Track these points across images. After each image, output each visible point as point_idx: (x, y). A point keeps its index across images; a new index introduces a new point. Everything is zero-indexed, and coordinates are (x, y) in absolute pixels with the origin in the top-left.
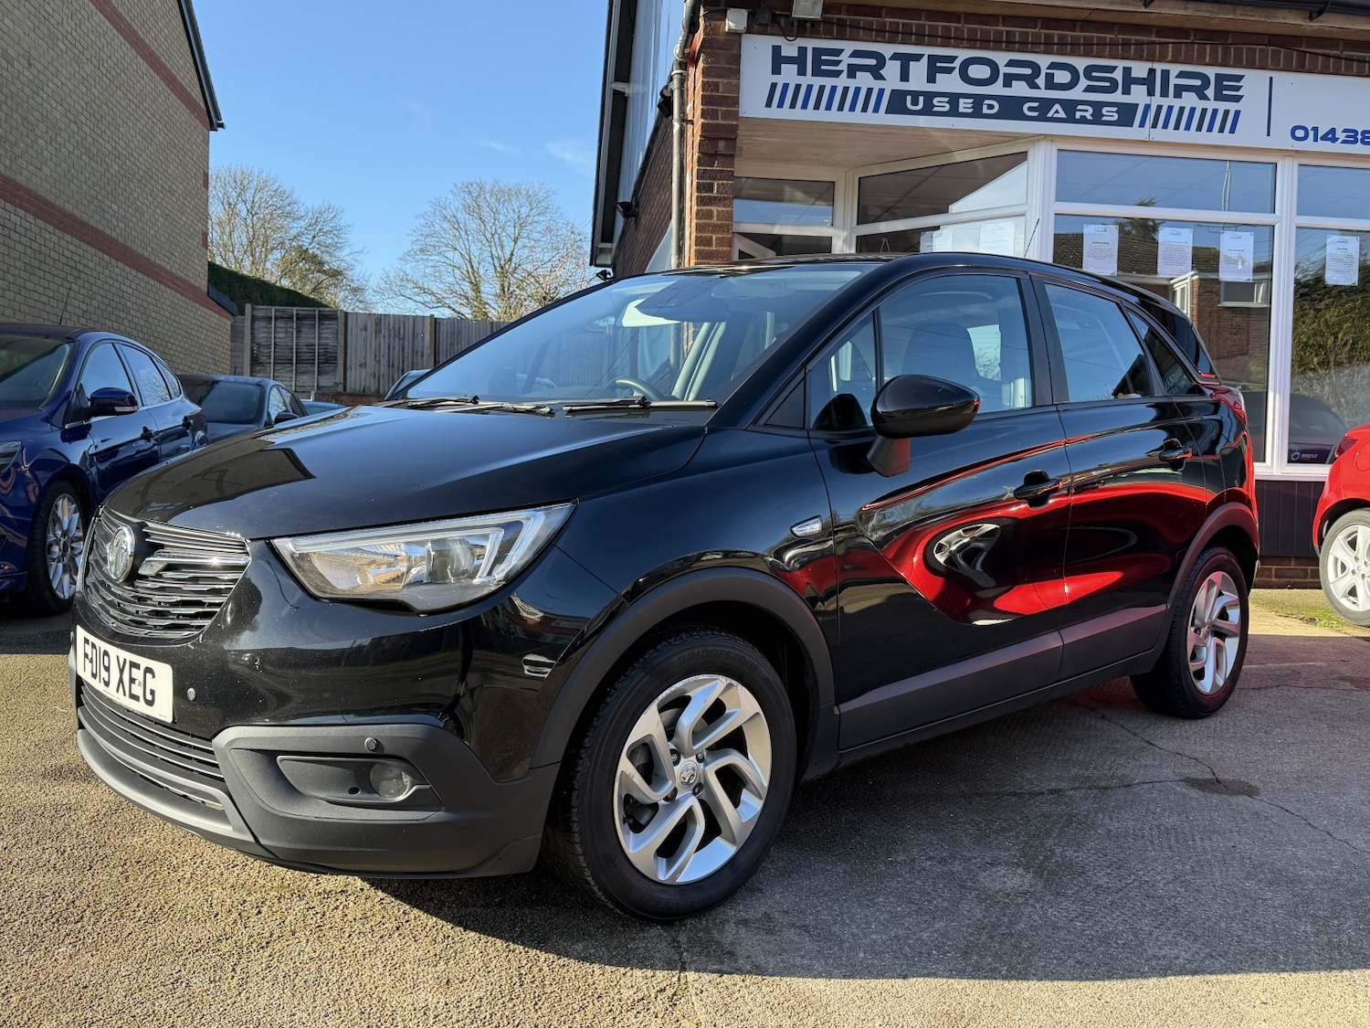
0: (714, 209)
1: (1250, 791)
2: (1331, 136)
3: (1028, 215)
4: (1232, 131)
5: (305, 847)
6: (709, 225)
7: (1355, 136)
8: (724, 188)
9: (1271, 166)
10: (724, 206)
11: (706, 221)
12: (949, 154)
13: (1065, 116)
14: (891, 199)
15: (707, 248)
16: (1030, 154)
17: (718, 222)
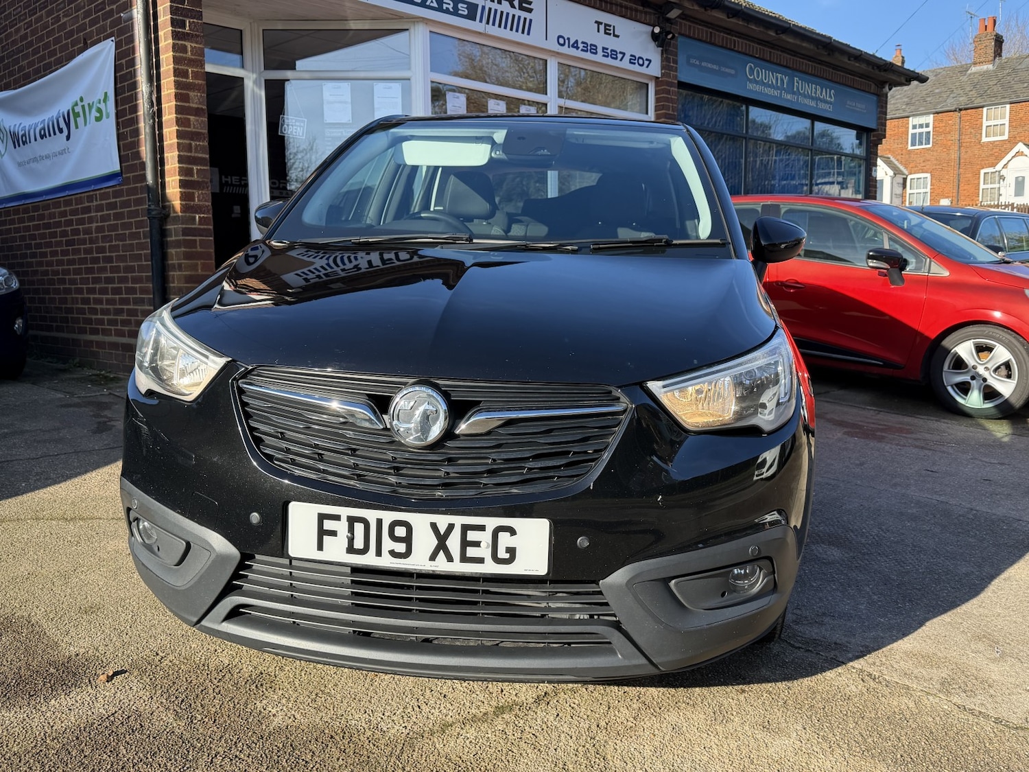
0: (188, 44)
2: (575, 45)
3: (412, 79)
4: (528, 34)
6: (185, 59)
7: (587, 47)
8: (195, 26)
9: (545, 61)
10: (197, 43)
11: (181, 55)
12: (346, 22)
13: (437, 6)
15: (184, 80)
16: (412, 30)
17: (193, 57)
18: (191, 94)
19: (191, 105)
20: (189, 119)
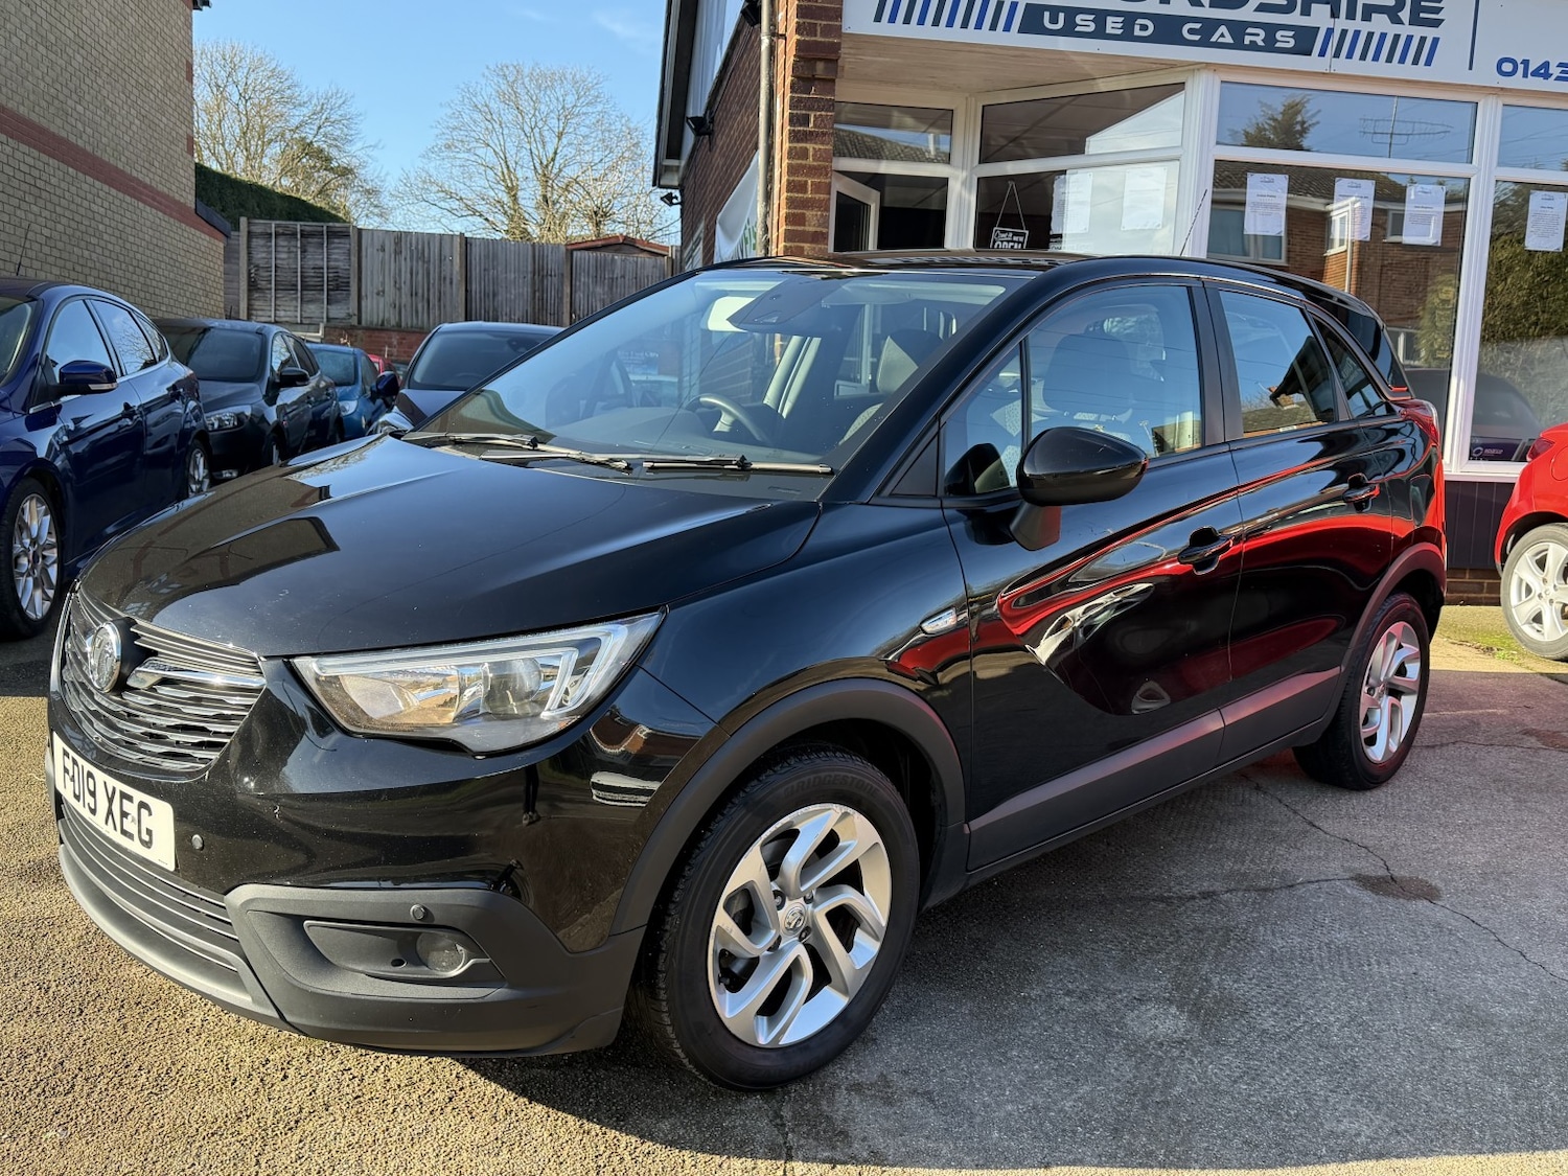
0: (810, 147)
1: (1430, 894)
2: (1543, 71)
3: (1182, 159)
4: (1428, 63)
5: (339, 1027)
6: (804, 167)
8: (822, 120)
9: (1471, 105)
10: (822, 144)
11: (799, 162)
12: (1092, 82)
13: (1232, 41)
14: (1018, 128)
15: (800, 195)
16: (1188, 86)
17: (815, 163)
18: (809, 213)
19: (807, 228)
20: (803, 247)
